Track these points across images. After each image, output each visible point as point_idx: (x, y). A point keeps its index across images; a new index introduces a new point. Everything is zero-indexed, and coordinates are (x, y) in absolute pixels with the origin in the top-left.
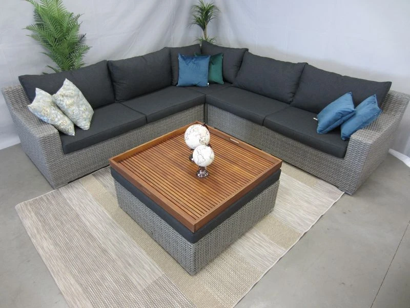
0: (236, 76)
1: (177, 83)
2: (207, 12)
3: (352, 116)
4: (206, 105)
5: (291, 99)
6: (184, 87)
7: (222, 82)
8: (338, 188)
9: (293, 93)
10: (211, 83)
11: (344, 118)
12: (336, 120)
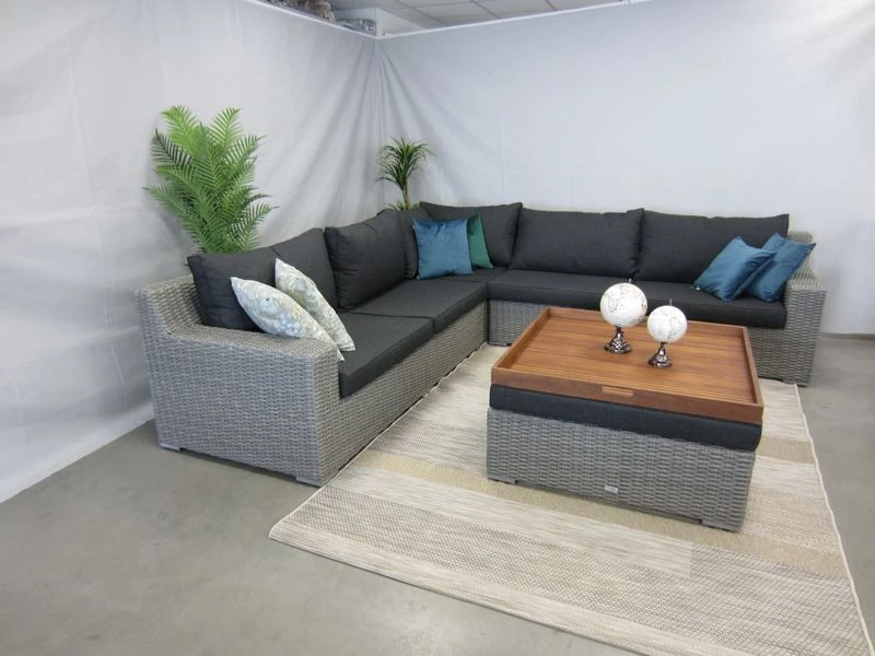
0: (513, 253)
1: (417, 273)
2: (409, 157)
3: (768, 266)
4: (491, 302)
5: (633, 270)
6: (433, 278)
7: (491, 266)
8: (781, 380)
9: (635, 259)
10: (476, 267)
11: (760, 269)
12: (748, 274)
